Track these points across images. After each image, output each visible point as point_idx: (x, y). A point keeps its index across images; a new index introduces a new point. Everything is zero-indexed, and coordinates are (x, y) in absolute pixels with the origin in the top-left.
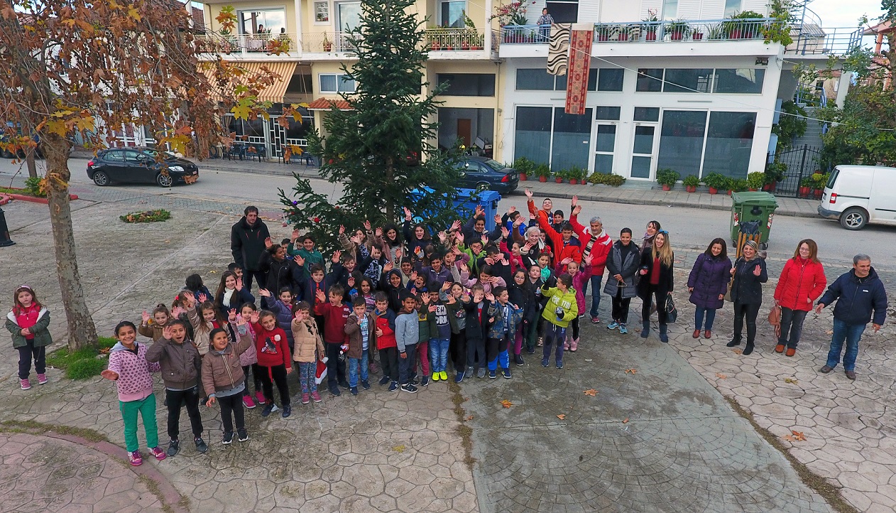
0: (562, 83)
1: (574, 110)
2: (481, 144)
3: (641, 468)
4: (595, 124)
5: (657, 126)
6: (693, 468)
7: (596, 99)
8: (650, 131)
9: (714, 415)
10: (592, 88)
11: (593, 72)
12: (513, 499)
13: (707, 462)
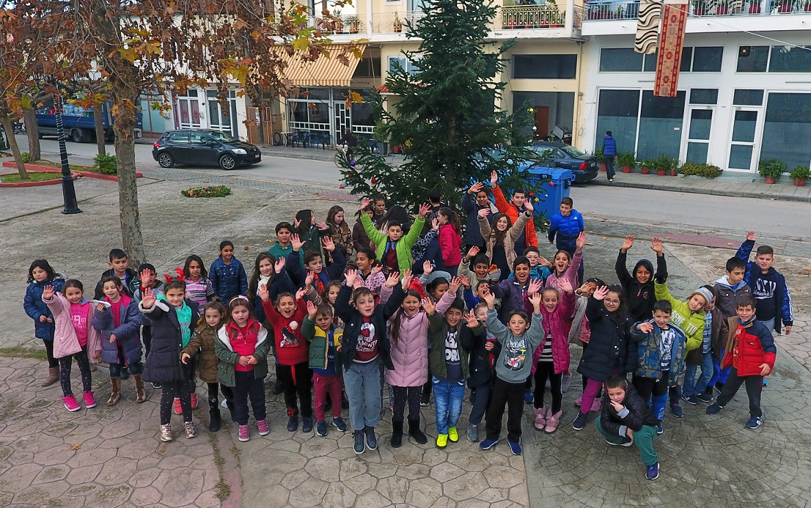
0: (652, 63)
1: (664, 92)
2: (559, 133)
3: (706, 430)
4: (688, 108)
5: (761, 111)
6: (765, 434)
7: (689, 81)
8: (752, 116)
9: (797, 389)
10: (685, 68)
11: (687, 51)
12: (559, 448)
13: (783, 430)
